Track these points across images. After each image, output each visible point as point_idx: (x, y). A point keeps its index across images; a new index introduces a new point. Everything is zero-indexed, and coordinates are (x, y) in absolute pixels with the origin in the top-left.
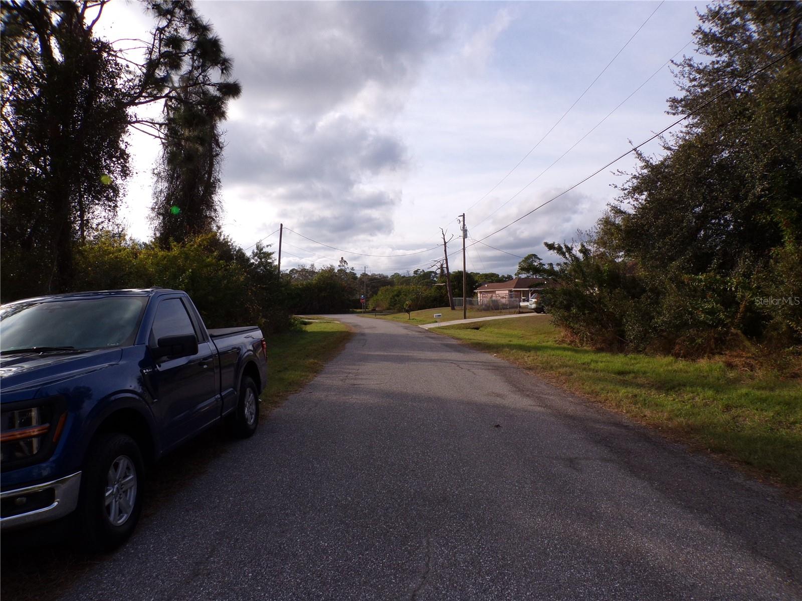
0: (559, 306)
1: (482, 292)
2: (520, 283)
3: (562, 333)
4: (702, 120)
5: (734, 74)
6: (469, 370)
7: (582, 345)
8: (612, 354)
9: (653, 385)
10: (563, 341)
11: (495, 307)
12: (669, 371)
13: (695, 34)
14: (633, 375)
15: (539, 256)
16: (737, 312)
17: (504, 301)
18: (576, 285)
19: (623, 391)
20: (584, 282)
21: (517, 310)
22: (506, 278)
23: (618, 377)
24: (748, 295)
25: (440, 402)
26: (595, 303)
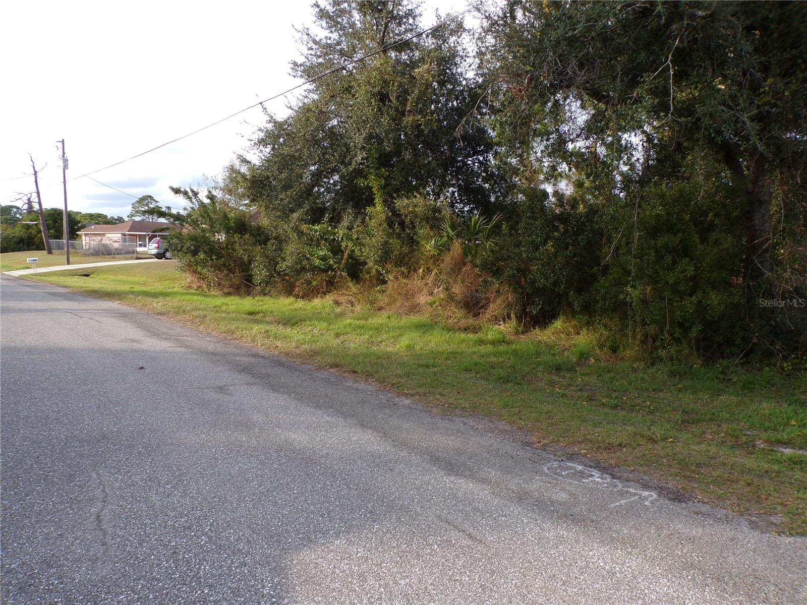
0: (185, 251)
1: (88, 234)
2: (135, 226)
3: (189, 278)
4: (317, 88)
5: (342, 53)
6: (91, 318)
7: (209, 290)
8: (240, 298)
9: (279, 322)
10: (190, 287)
11: (105, 252)
12: (292, 310)
13: (313, 6)
14: (262, 314)
15: (155, 198)
16: (342, 259)
17: (116, 245)
18: (203, 230)
19: (256, 328)
20: (211, 228)
21: (134, 256)
22: (116, 220)
23: (249, 317)
24: (350, 244)
25: (67, 353)
26: (223, 249)
